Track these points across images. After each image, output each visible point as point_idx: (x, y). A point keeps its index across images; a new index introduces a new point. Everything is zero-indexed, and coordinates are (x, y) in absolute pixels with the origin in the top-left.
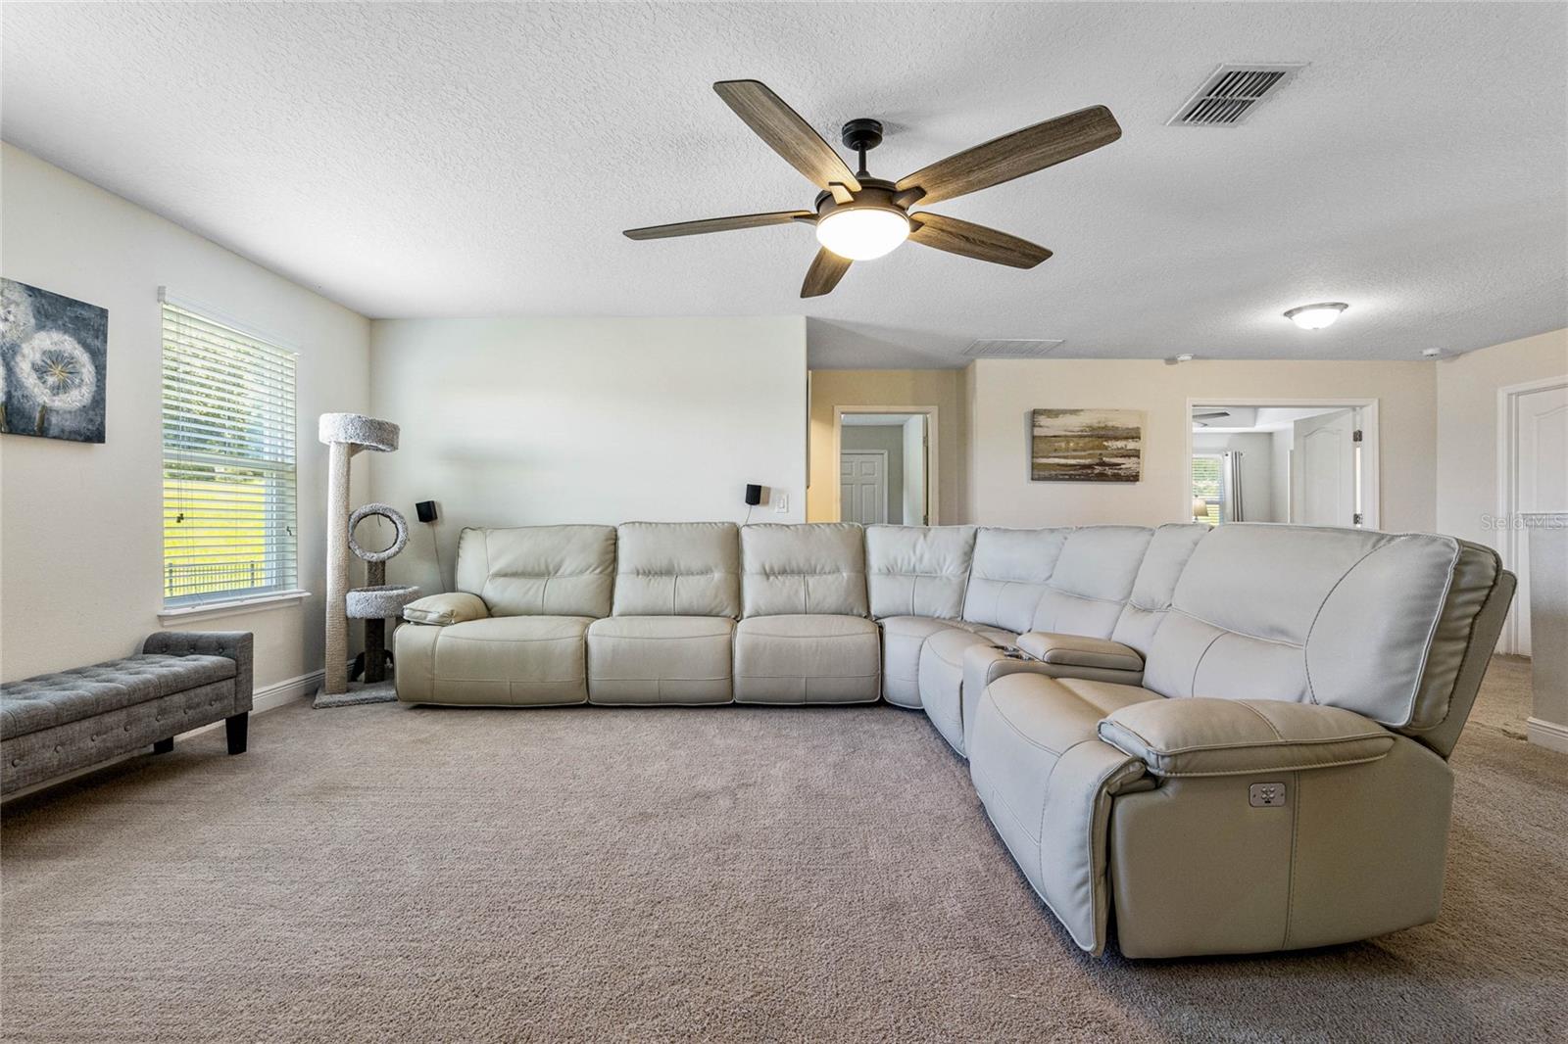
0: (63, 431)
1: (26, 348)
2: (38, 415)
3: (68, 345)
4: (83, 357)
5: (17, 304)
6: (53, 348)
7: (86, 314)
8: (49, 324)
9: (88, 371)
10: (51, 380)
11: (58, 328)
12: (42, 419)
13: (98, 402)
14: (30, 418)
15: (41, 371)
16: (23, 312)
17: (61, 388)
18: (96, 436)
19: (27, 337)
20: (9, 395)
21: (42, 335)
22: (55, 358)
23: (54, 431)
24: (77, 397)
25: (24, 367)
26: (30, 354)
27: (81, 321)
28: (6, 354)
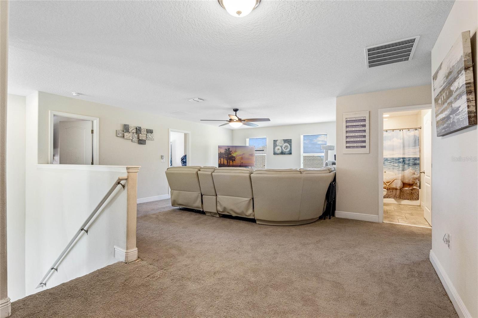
0: (287, 154)
3: (287, 144)
4: (289, 145)
7: (289, 140)
9: (289, 147)
10: (285, 148)
13: (291, 150)
14: (284, 153)
15: (284, 148)
16: (283, 142)
17: (287, 149)
18: (291, 154)
19: (283, 145)
20: (282, 151)
21: (285, 144)
22: (286, 146)
24: (288, 150)
25: (283, 148)
26: (284, 146)
27: (289, 141)
28: (281, 147)
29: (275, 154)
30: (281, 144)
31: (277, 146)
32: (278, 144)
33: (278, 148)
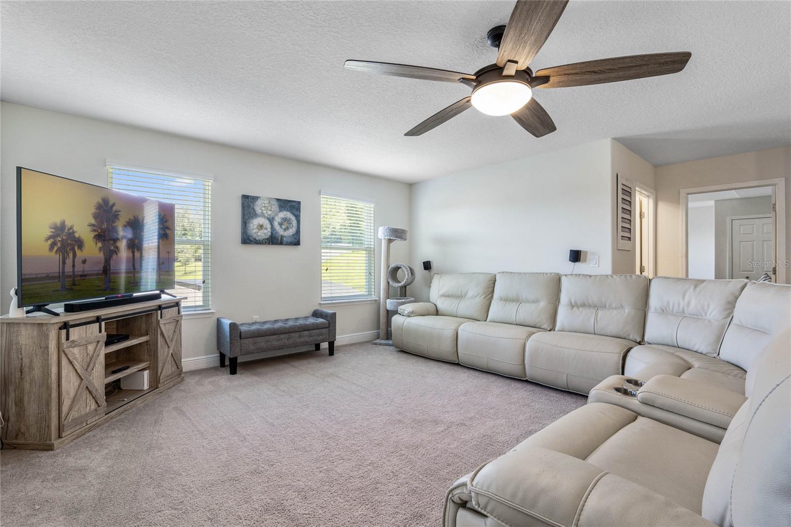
0: (287, 243)
1: (276, 218)
2: (280, 238)
3: (289, 215)
4: (293, 218)
5: (274, 205)
6: (284, 217)
7: (294, 204)
8: (283, 209)
9: (294, 222)
10: (284, 227)
11: (285, 210)
12: (281, 240)
13: (298, 232)
14: (278, 239)
15: (281, 224)
16: (275, 207)
17: (286, 229)
18: (297, 243)
19: (277, 215)
20: (272, 233)
21: (281, 213)
22: (285, 220)
23: (285, 243)
24: (292, 231)
25: (276, 224)
26: (278, 219)
27: (292, 206)
28: (271, 220)
29: (247, 240)
30: (269, 213)
31: (255, 215)
32: (258, 210)
33: (261, 223)
